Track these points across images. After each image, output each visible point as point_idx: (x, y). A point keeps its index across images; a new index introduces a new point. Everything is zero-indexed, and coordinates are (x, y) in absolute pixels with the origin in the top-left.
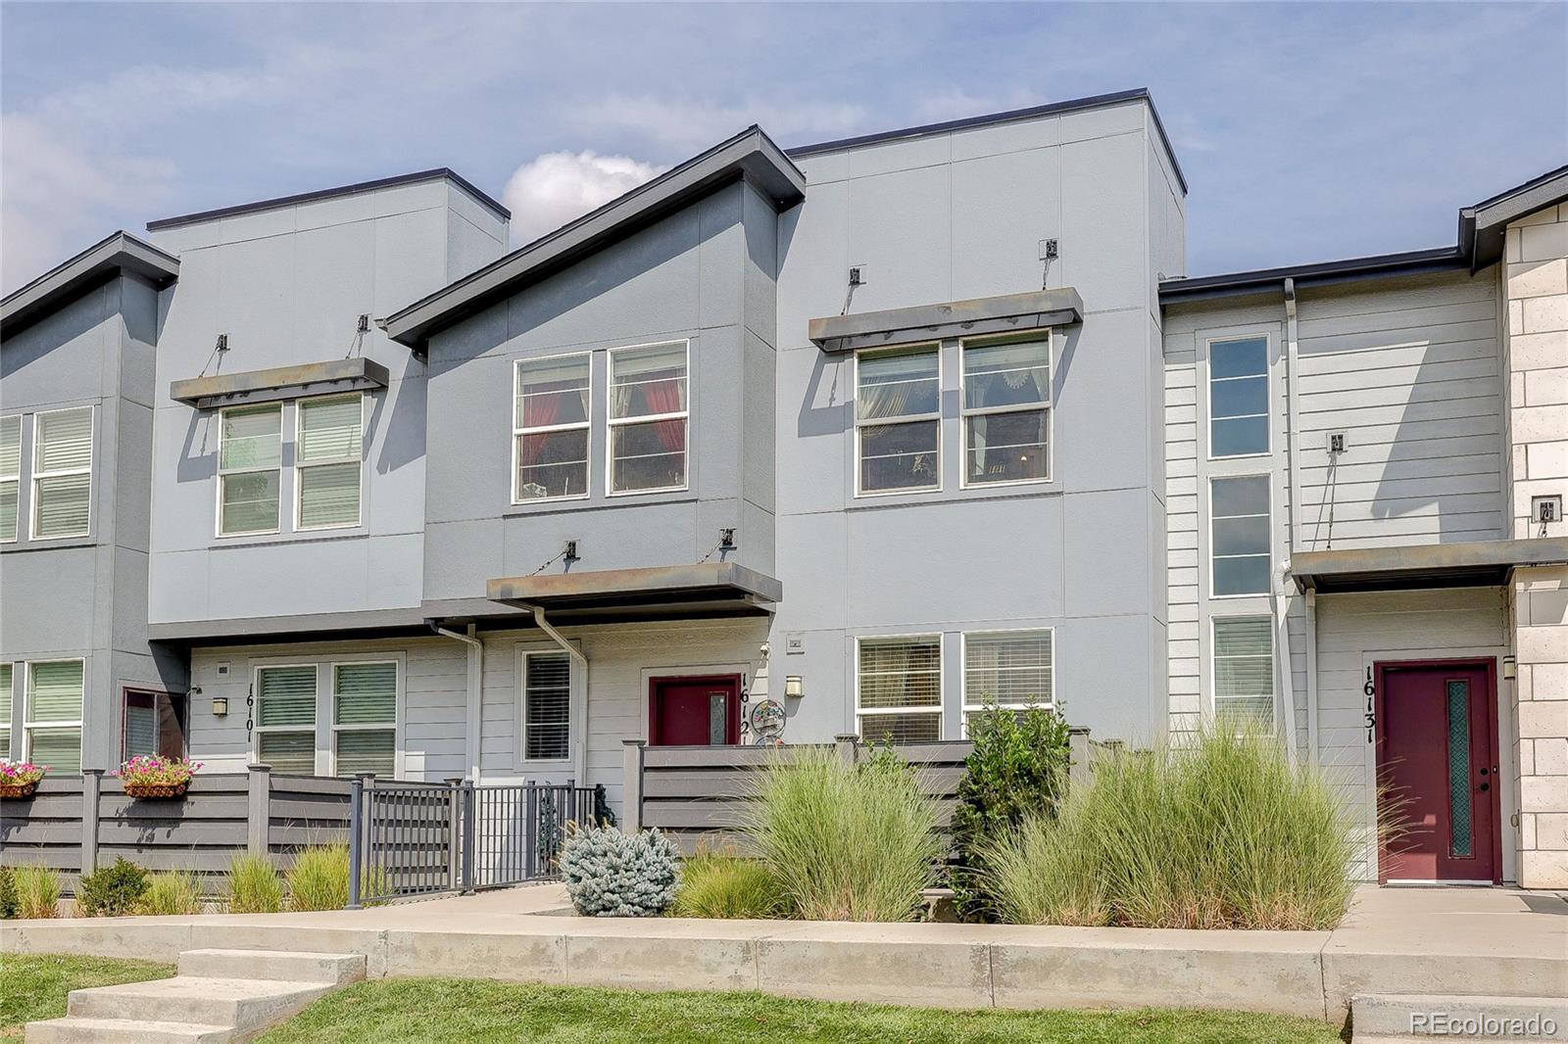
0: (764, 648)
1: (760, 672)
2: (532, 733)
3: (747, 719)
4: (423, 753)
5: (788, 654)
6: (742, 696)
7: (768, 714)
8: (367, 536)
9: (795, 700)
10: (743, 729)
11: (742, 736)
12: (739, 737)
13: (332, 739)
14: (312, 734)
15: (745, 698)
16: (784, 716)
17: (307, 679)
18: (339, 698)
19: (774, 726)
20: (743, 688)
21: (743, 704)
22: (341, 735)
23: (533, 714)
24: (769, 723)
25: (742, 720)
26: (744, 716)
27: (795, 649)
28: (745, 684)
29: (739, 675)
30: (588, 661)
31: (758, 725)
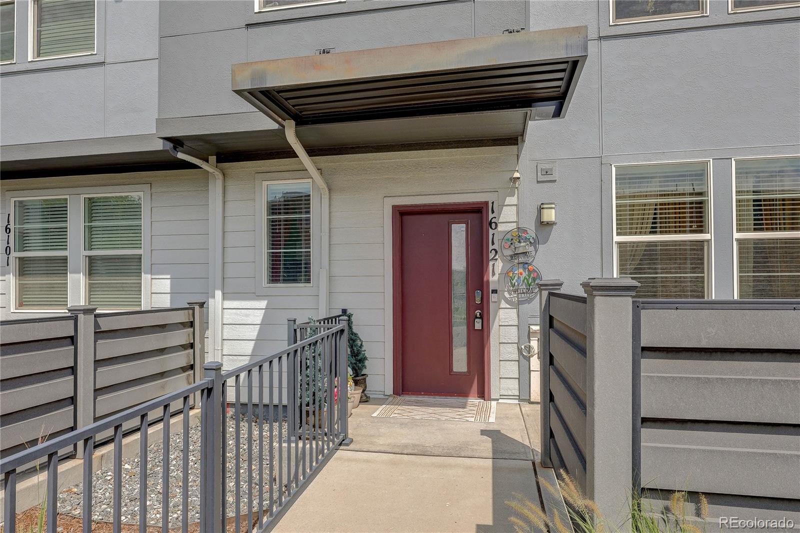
0: (517, 175)
1: (510, 200)
2: (274, 259)
3: (496, 247)
4: (169, 277)
5: (538, 182)
6: (490, 223)
7: (520, 242)
8: (102, 64)
9: (548, 228)
10: (491, 255)
11: (491, 263)
12: (488, 265)
13: (83, 264)
14: (65, 259)
15: (493, 225)
16: (535, 243)
18: (90, 228)
19: (525, 253)
20: (491, 216)
21: (491, 232)
22: (91, 260)
23: (274, 241)
24: (521, 250)
25: (491, 247)
26: (493, 244)
27: (545, 177)
28: (493, 212)
29: (487, 203)
30: (330, 190)
31: (508, 252)
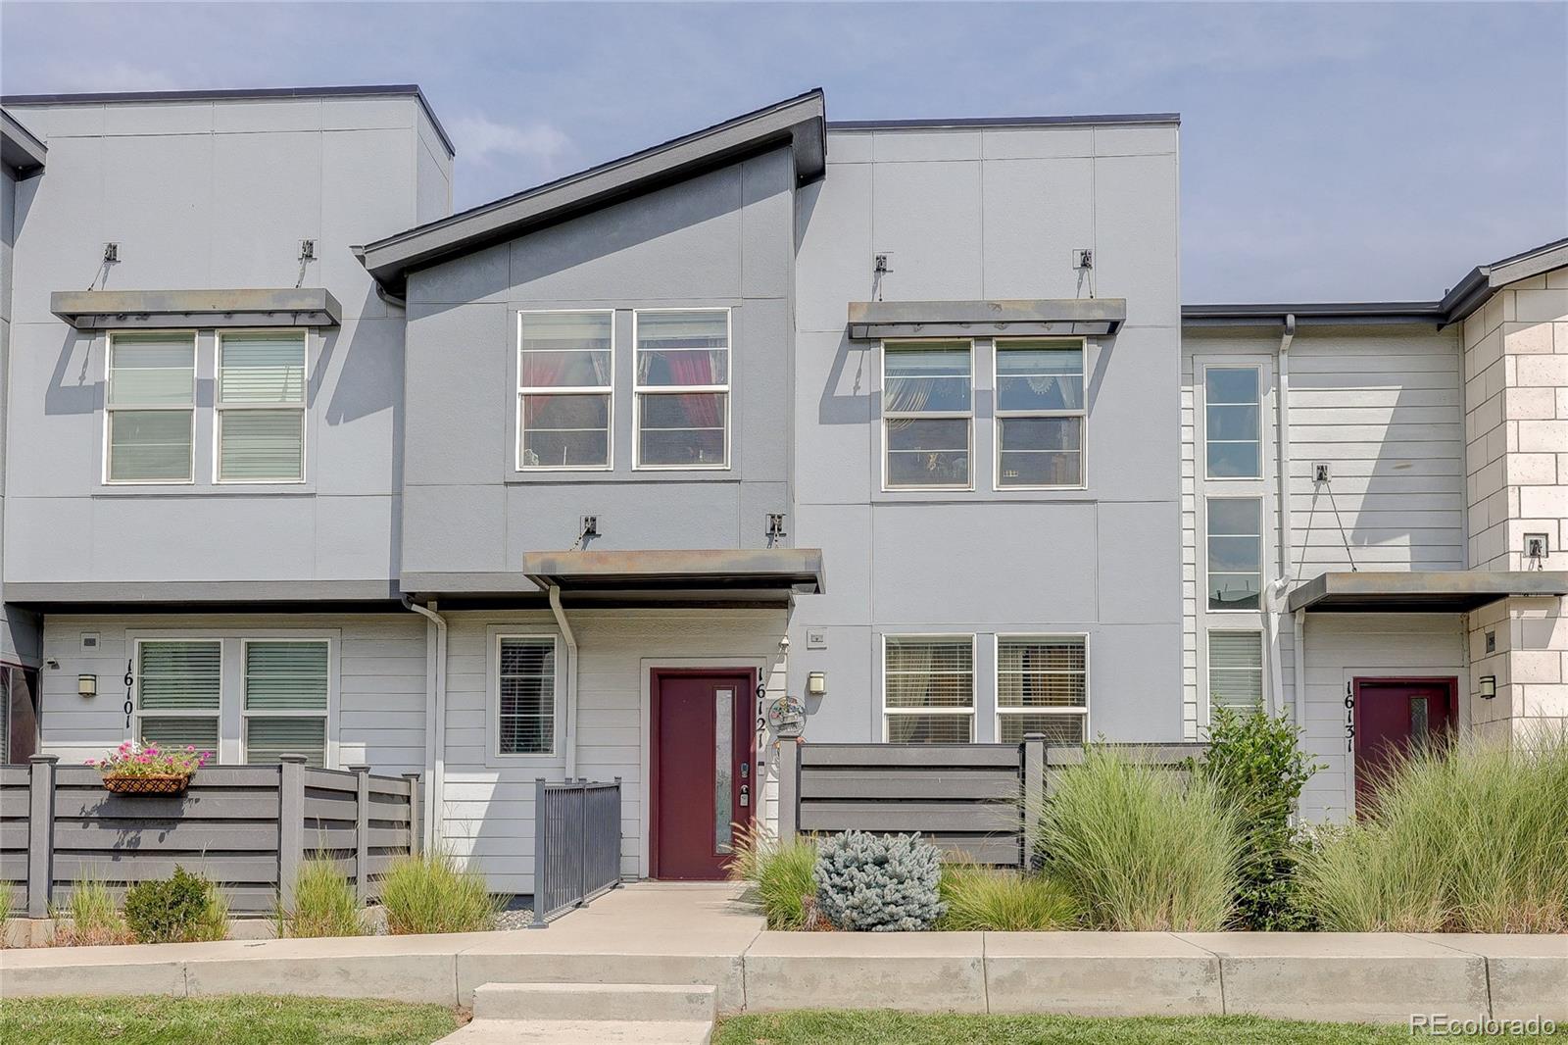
0: (785, 641)
1: (778, 667)
2: (506, 724)
3: (763, 715)
4: (364, 745)
5: (808, 649)
6: (758, 691)
7: (788, 711)
8: (313, 495)
9: (817, 698)
10: (758, 726)
11: (758, 734)
12: (755, 734)
13: (242, 726)
14: (214, 721)
15: (761, 693)
16: (804, 713)
17: (207, 658)
18: (248, 680)
19: (793, 724)
20: (758, 683)
21: (758, 700)
22: (252, 722)
23: (507, 705)
24: (789, 721)
25: (758, 717)
26: (760, 713)
27: (816, 643)
28: (761, 679)
29: (754, 669)
30: (578, 648)
31: (776, 722)
